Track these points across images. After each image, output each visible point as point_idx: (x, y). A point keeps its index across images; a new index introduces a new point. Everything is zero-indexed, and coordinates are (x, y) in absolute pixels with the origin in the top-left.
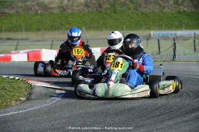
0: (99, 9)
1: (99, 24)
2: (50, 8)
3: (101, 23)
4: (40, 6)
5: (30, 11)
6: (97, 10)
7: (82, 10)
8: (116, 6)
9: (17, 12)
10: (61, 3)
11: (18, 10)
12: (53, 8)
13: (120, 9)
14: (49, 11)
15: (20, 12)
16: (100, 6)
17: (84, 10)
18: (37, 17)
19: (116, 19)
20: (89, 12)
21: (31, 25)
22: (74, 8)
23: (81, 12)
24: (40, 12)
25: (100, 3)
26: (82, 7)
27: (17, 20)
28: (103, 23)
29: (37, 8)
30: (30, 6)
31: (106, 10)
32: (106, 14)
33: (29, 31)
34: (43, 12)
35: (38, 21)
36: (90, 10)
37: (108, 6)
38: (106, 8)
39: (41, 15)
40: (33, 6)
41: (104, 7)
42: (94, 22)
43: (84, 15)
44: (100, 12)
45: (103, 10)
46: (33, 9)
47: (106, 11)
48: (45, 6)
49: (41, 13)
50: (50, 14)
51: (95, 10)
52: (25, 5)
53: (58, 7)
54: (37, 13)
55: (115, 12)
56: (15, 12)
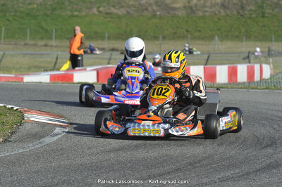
0: (241, 12)
1: (240, 32)
2: (174, 9)
3: (243, 31)
4: (160, 6)
5: (145, 11)
6: (238, 13)
7: (217, 12)
8: (265, 7)
9: (128, 12)
10: (189, 2)
11: (129, 10)
12: (177, 9)
13: (270, 11)
14: (172, 12)
15: (132, 12)
16: (243, 7)
17: (219, 12)
18: (154, 20)
19: (264, 26)
20: (227, 15)
21: (146, 32)
22: (206, 9)
23: (215, 14)
24: (158, 13)
25: (242, 3)
26: (217, 8)
27: (127, 24)
28: (246, 31)
29: (155, 8)
30: (146, 5)
31: (251, 12)
32: (250, 18)
34: (163, 14)
35: (156, 26)
36: (228, 12)
37: (252, 8)
38: (251, 10)
39: (161, 18)
40: (150, 4)
41: (248, 8)
42: (233, 29)
43: (219, 19)
44: (242, 15)
45: (246, 12)
46: (150, 9)
47: (251, 14)
48: (166, 5)
49: (160, 14)
50: (173, 16)
51: (235, 12)
52: (139, 4)
53: (185, 7)
54: (155, 15)
55: (263, 17)
56: (125, 12)
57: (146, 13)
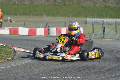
0: (55, 3)
1: (55, 12)
3: (56, 12)
5: (10, 2)
6: (54, 3)
7: (44, 3)
8: (66, 1)
9: (2, 2)
12: (26, 1)
13: (68, 3)
14: (23, 2)
15: (4, 2)
16: (56, 1)
17: (45, 3)
18: (14, 6)
19: (65, 10)
20: (49, 5)
21: (11, 11)
22: (39, 1)
23: (43, 4)
24: (16, 3)
26: (44, 1)
31: (59, 3)
32: (59, 6)
33: (9, 15)
34: (19, 3)
35: (16, 9)
36: (49, 3)
37: (60, 1)
38: (59, 2)
39: (18, 5)
41: (58, 1)
42: (51, 11)
43: (45, 6)
44: (55, 5)
45: (57, 3)
46: (12, 1)
47: (59, 4)
49: (18, 3)
50: (23, 4)
51: (52, 3)
54: (15, 4)
55: (65, 5)
57: (11, 3)
